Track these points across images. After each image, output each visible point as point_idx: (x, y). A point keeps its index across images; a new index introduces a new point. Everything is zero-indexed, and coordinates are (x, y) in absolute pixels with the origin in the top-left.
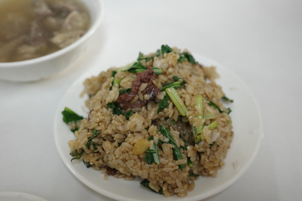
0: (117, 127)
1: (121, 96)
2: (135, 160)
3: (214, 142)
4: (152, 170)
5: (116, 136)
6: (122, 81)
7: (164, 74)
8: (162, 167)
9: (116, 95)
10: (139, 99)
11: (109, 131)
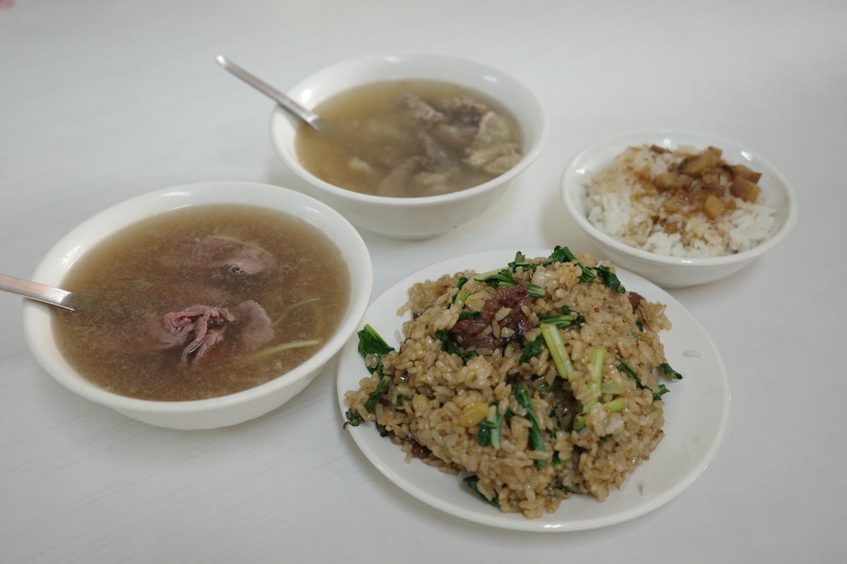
0: (443, 374)
1: (461, 322)
2: (460, 435)
3: (610, 435)
4: (486, 457)
5: (440, 390)
6: (470, 297)
7: (548, 298)
8: (504, 457)
9: (453, 318)
10: (492, 334)
11: (429, 379)
